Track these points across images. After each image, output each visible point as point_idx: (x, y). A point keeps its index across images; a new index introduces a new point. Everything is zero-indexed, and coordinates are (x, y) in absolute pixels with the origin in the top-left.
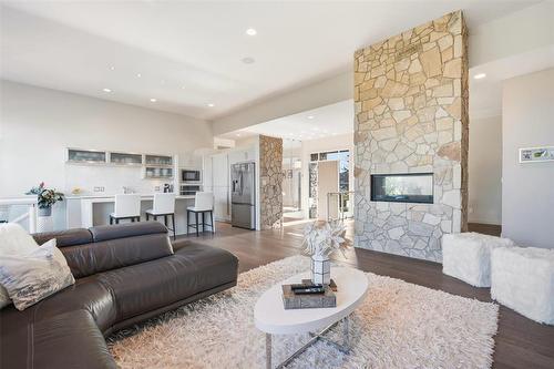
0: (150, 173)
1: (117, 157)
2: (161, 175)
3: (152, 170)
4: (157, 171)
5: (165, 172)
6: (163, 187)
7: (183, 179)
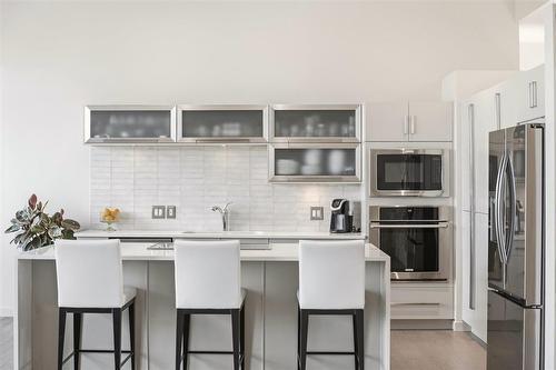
1: (203, 122)
2: (324, 170)
3: (297, 155)
4: (312, 159)
5: (336, 162)
6: (329, 210)
7: (382, 184)
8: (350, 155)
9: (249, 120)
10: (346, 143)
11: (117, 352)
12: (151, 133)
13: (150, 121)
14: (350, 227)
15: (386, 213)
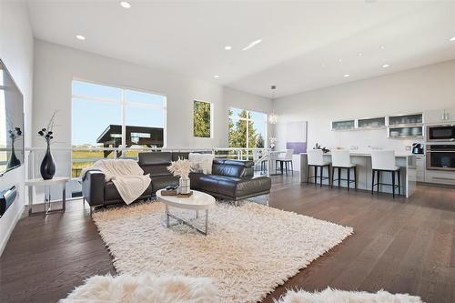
0: (394, 133)
2: (410, 134)
3: (399, 130)
4: (405, 131)
5: (415, 131)
6: (412, 147)
7: (431, 138)
8: (420, 129)
9: (381, 120)
10: (418, 125)
11: (321, 177)
12: (349, 127)
13: (349, 123)
14: (421, 151)
15: (432, 147)
